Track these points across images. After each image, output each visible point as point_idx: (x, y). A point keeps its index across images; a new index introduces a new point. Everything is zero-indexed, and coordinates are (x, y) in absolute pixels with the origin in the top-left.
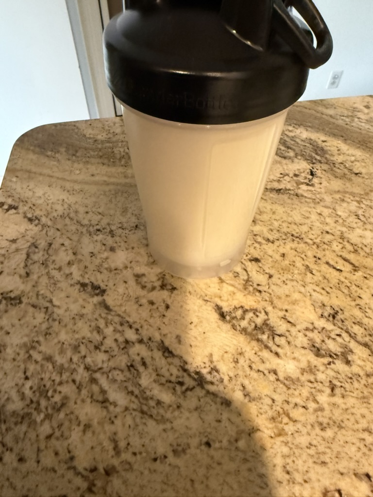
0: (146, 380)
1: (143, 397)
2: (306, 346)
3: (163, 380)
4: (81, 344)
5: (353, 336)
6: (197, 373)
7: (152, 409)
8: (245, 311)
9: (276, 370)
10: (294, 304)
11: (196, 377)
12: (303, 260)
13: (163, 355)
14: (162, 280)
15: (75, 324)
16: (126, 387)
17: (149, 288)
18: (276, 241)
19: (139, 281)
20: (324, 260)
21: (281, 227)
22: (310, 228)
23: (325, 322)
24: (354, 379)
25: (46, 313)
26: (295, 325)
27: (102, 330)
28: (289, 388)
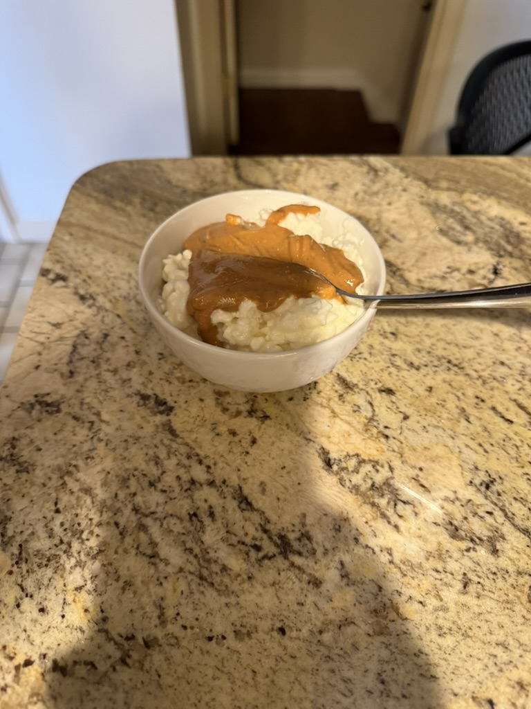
0: (211, 536)
1: (205, 558)
2: (440, 521)
3: (234, 540)
4: (131, 477)
5: (509, 517)
6: (282, 537)
7: (214, 576)
8: (362, 462)
9: (391, 549)
10: (434, 461)
11: (279, 541)
12: (459, 399)
13: (239, 507)
14: (251, 403)
15: (127, 449)
16: (184, 543)
17: (233, 413)
18: (423, 367)
19: (220, 401)
20: (489, 403)
21: (434, 347)
22: (478, 354)
23: (473, 493)
24: (499, 576)
25: (90, 429)
26: (429, 492)
27: (162, 461)
28: (405, 575)
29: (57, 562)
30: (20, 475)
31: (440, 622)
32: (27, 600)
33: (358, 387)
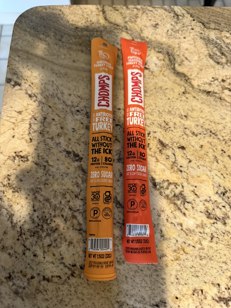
2: (203, 211)
4: (67, 193)
8: (170, 184)
9: (182, 224)
10: (201, 183)
12: (214, 152)
15: (63, 179)
18: (199, 135)
20: (227, 154)
21: (204, 124)
22: (224, 127)
23: (218, 197)
24: (226, 234)
25: (44, 169)
26: (199, 197)
27: (80, 185)
28: (187, 235)
29: (38, 234)
30: (14, 194)
31: (201, 254)
32: (27, 251)
33: (168, 146)
